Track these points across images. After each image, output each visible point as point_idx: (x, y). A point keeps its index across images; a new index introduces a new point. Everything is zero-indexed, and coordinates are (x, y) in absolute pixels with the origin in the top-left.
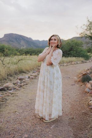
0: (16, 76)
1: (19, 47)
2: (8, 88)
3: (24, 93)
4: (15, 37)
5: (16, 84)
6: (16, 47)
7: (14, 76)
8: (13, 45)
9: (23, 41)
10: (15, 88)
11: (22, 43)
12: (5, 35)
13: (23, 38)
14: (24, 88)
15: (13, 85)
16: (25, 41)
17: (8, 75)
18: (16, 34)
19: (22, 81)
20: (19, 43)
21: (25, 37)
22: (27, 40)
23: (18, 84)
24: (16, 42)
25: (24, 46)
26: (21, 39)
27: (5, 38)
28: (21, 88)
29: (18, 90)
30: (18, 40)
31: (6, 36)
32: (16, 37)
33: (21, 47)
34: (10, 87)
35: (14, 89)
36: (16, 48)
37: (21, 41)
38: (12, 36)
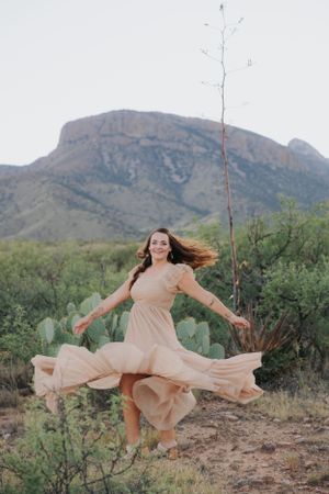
4: (144, 142)
9: (215, 168)
11: (204, 183)
12: (69, 128)
13: (219, 147)
16: (235, 165)
18: (153, 115)
20: (176, 189)
21: (236, 130)
22: (251, 158)
26: (198, 149)
27: (62, 157)
30: (168, 161)
31: (75, 134)
32: (152, 138)
37: (192, 167)
38: (120, 130)
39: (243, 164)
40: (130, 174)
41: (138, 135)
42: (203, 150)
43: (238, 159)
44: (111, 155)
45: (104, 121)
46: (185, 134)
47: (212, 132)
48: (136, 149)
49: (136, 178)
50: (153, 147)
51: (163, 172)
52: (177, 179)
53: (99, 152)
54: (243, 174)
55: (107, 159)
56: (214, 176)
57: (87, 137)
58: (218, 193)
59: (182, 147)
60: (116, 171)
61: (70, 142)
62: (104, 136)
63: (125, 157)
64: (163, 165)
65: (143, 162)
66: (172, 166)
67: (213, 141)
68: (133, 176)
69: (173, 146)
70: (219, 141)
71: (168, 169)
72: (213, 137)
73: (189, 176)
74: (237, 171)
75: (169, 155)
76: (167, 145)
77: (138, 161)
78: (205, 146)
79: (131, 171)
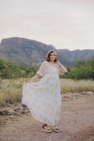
0: (18, 103)
1: (28, 64)
2: (6, 113)
3: (26, 119)
4: (21, 45)
5: (18, 111)
6: (22, 63)
7: (15, 103)
8: (18, 60)
9: (37, 52)
10: (16, 114)
12: (3, 40)
13: (37, 47)
14: (27, 115)
15: (14, 112)
16: (41, 51)
17: (7, 102)
18: (23, 38)
19: (26, 108)
20: (29, 55)
21: (41, 43)
22: (44, 50)
23: (20, 110)
24: (22, 54)
25: (37, 61)
26: (33, 47)
27: (2, 47)
28: (24, 115)
29: (19, 116)
30: (27, 49)
31: (5, 42)
32: (23, 44)
33: (31, 63)
34: (9, 112)
35: (14, 114)
36: (23, 65)
37: (32, 51)
38: (16, 41)
39: (43, 51)
40: (18, 52)
41: (20, 43)
42: (34, 47)
43: (41, 49)
44: (14, 47)
45: (12, 40)
46: (30, 43)
47: (36, 43)
48: (19, 46)
49: (20, 53)
50: (23, 46)
51: (26, 52)
52: (29, 53)
53: (11, 46)
54: (43, 53)
55: (13, 48)
56: (38, 53)
57: (8, 43)
58: (39, 57)
59: (29, 46)
60: (15, 51)
61: (4, 44)
62: (12, 43)
63: (17, 48)
64: (26, 50)
65: (21, 49)
66: (28, 51)
67: (36, 45)
68: (19, 52)
69: (27, 46)
70: (37, 45)
71: (27, 51)
72: (36, 44)
73: (32, 53)
74: (42, 52)
75: (27, 48)
76: (26, 46)
77: (20, 49)
78: (34, 46)
79: (19, 51)
